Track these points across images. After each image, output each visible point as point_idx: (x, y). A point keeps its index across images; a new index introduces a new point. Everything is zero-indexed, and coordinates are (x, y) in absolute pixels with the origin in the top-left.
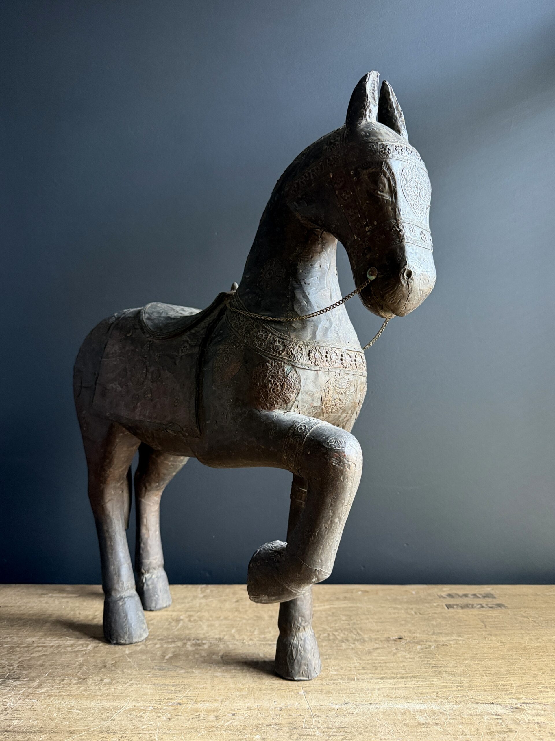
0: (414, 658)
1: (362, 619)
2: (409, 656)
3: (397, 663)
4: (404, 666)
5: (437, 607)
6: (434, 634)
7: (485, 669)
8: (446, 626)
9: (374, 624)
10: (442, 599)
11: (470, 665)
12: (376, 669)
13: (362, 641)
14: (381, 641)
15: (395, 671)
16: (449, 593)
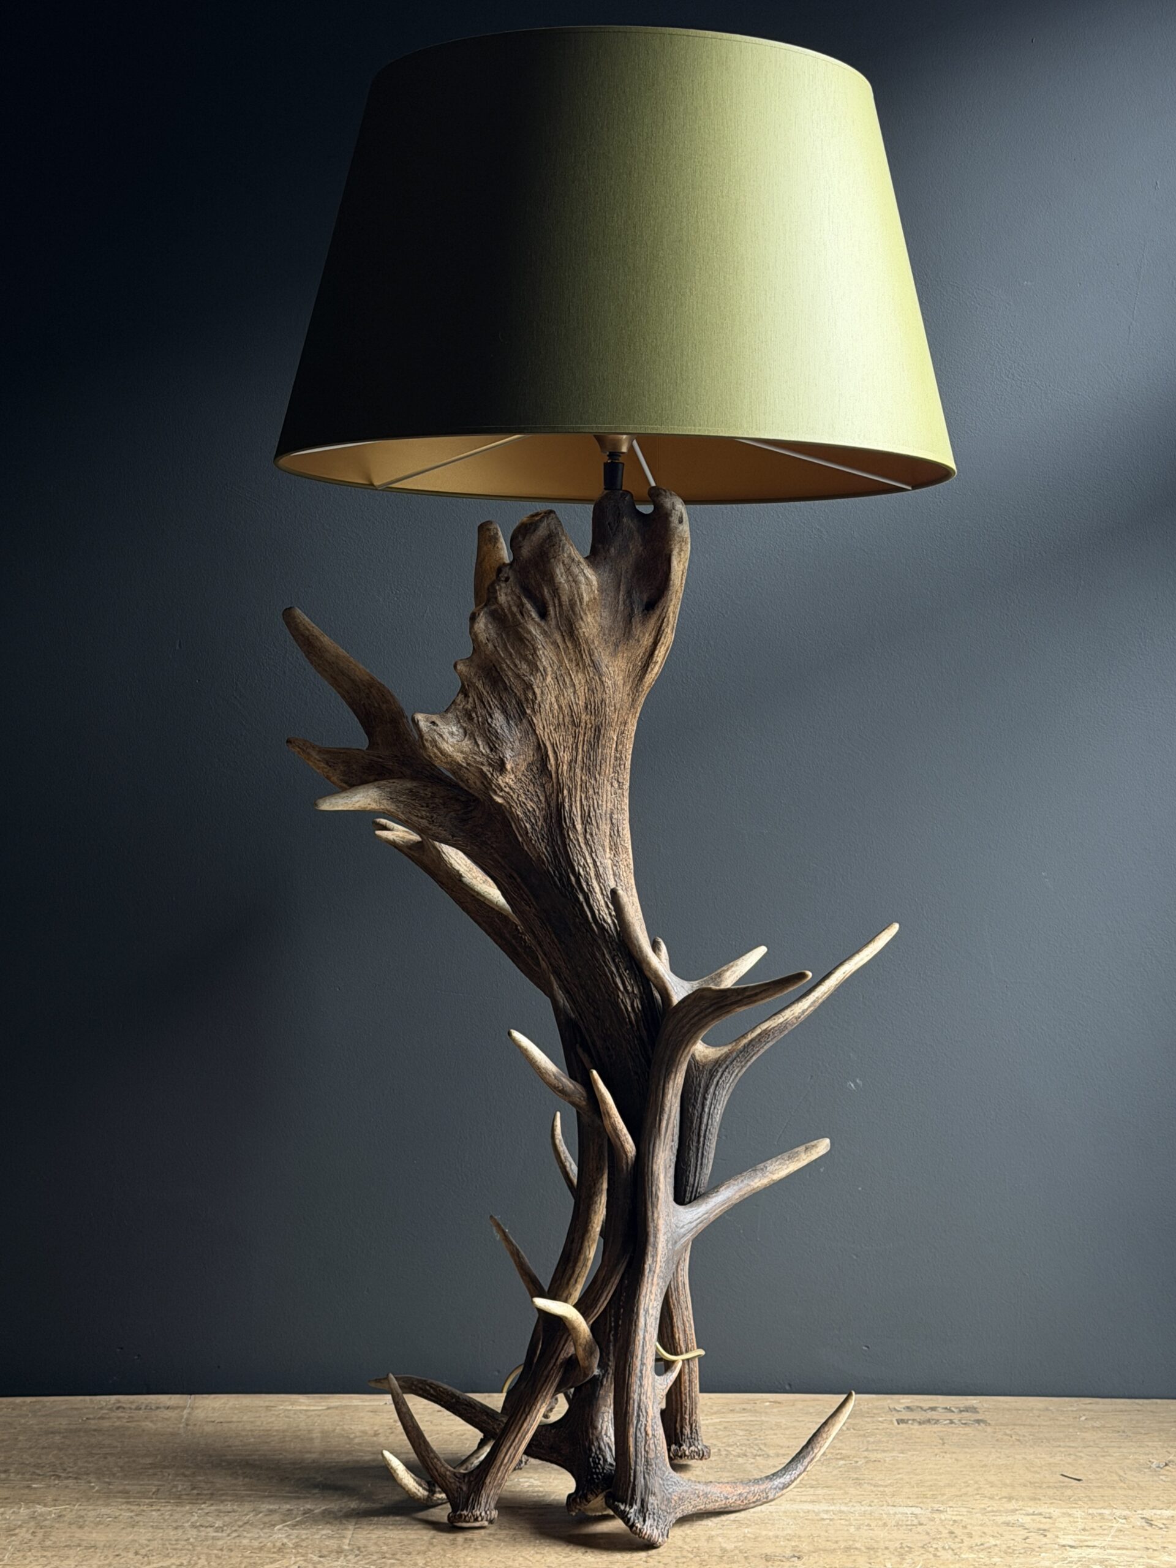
1: (767, 1435)
2: (825, 1470)
5: (884, 1423)
6: (867, 1450)
8: (888, 1442)
10: (894, 1412)
11: (902, 1479)
16: (908, 1405)
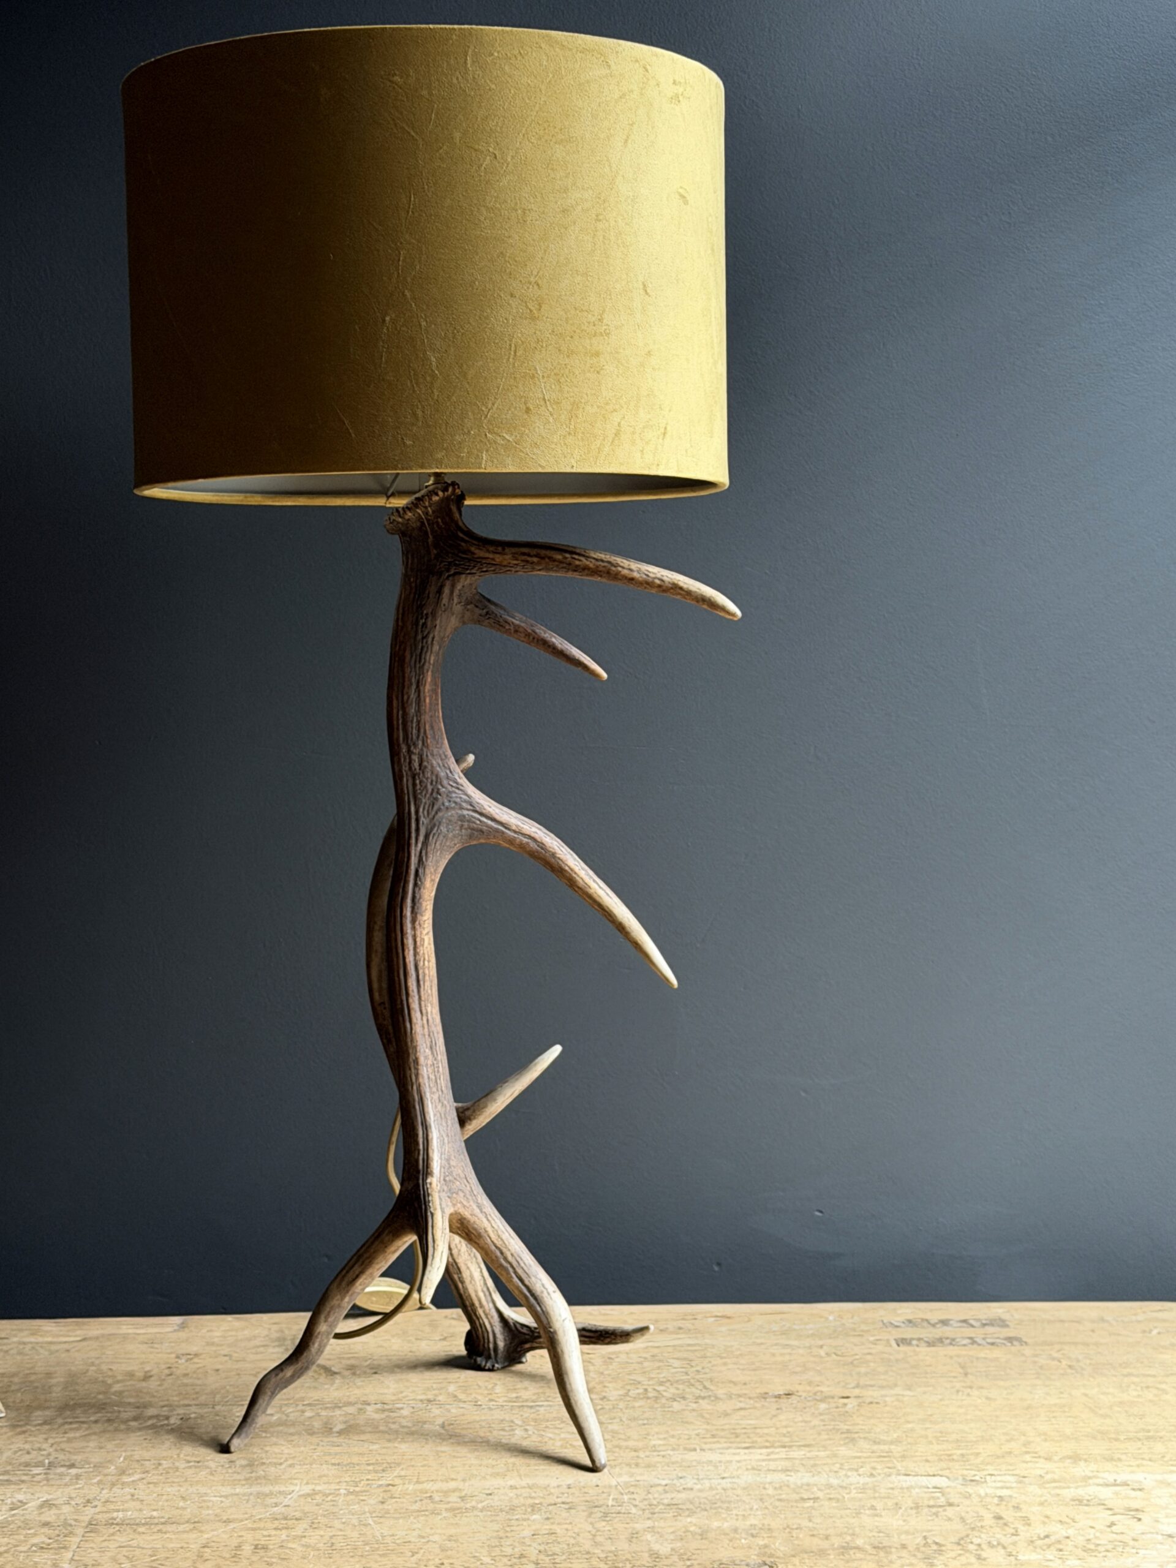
0: (810, 1422)
1: (714, 1365)
2: (800, 1419)
3: (777, 1429)
4: (788, 1432)
5: (875, 1344)
6: (857, 1386)
7: (939, 1435)
8: (886, 1373)
9: (739, 1372)
10: (890, 1329)
11: (912, 1430)
12: (737, 1437)
13: (713, 1398)
14: (750, 1398)
15: (770, 1439)
16: (910, 1317)
